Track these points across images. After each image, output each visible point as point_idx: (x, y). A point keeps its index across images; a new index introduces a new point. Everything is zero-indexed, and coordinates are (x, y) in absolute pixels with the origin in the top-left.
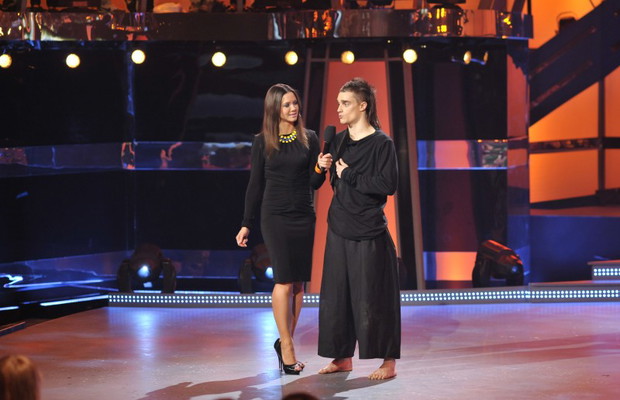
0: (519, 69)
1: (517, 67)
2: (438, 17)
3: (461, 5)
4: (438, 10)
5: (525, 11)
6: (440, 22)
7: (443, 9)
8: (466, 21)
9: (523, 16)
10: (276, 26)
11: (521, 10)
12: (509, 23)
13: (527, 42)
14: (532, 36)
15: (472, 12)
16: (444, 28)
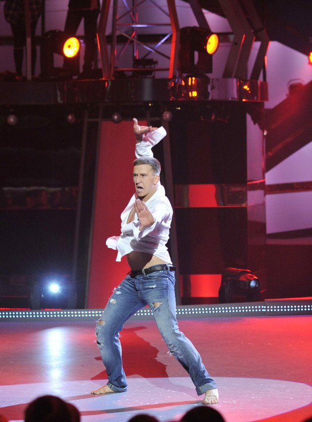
0: (257, 125)
1: (255, 123)
2: (190, 83)
3: (209, 75)
4: (190, 79)
5: (261, 79)
6: (192, 89)
7: (194, 78)
8: (213, 88)
9: (259, 83)
10: (58, 93)
11: (257, 78)
12: (248, 89)
13: (262, 105)
14: (267, 99)
15: (218, 79)
16: (195, 94)
